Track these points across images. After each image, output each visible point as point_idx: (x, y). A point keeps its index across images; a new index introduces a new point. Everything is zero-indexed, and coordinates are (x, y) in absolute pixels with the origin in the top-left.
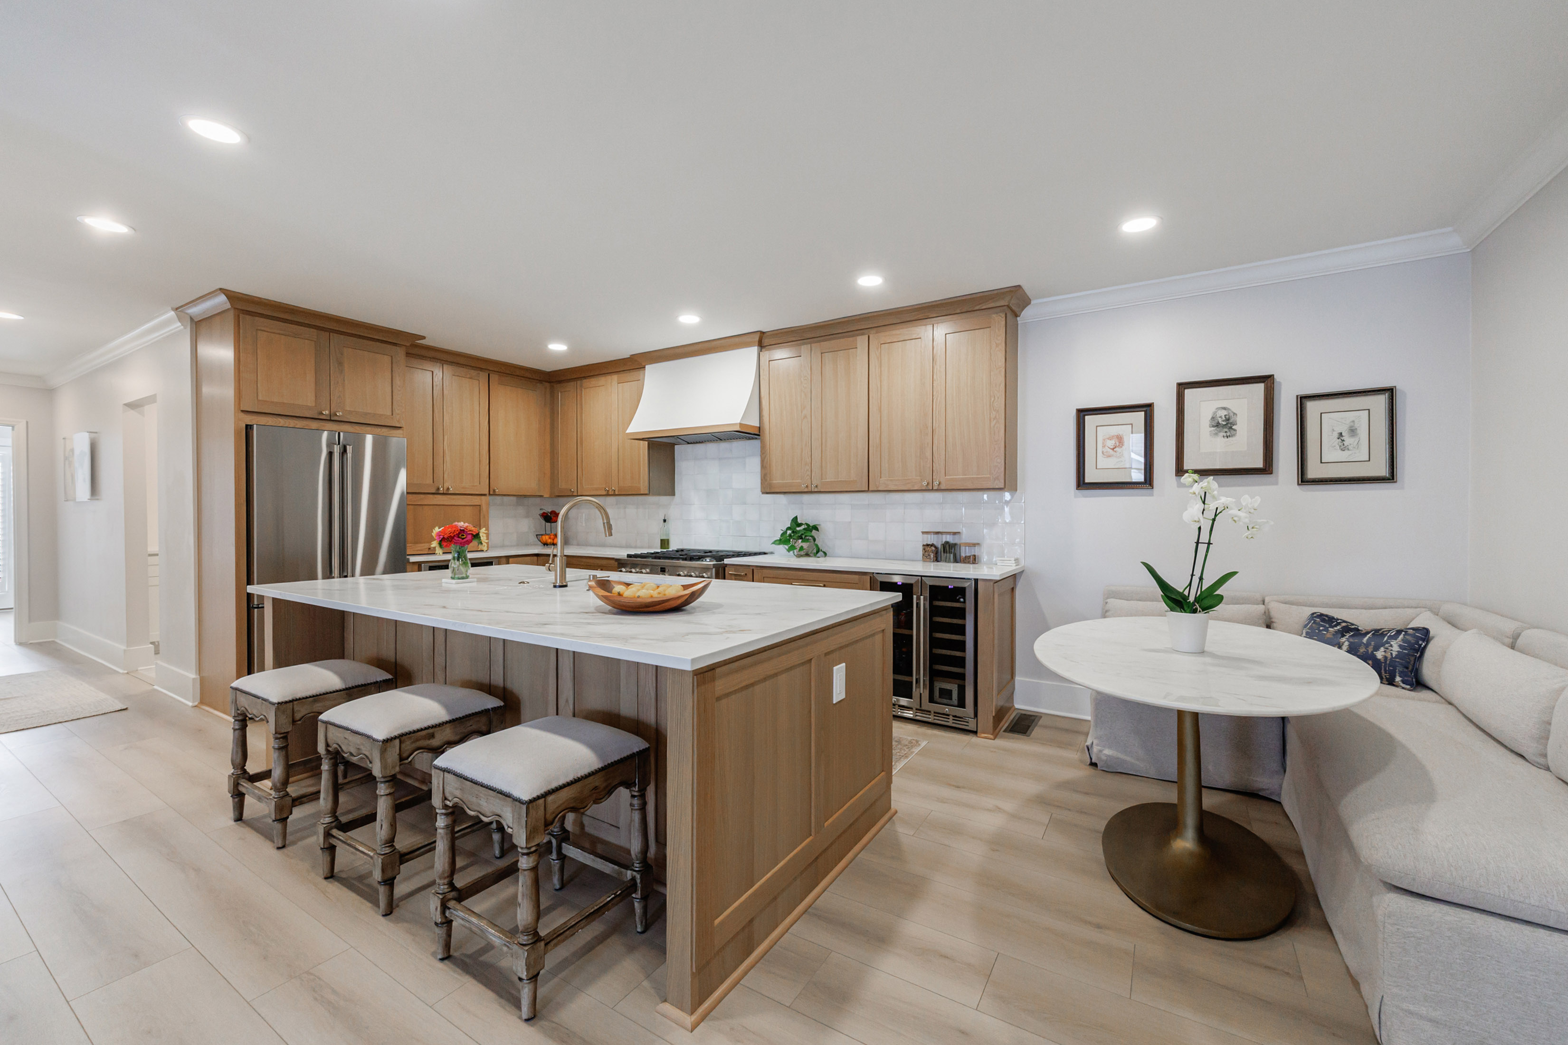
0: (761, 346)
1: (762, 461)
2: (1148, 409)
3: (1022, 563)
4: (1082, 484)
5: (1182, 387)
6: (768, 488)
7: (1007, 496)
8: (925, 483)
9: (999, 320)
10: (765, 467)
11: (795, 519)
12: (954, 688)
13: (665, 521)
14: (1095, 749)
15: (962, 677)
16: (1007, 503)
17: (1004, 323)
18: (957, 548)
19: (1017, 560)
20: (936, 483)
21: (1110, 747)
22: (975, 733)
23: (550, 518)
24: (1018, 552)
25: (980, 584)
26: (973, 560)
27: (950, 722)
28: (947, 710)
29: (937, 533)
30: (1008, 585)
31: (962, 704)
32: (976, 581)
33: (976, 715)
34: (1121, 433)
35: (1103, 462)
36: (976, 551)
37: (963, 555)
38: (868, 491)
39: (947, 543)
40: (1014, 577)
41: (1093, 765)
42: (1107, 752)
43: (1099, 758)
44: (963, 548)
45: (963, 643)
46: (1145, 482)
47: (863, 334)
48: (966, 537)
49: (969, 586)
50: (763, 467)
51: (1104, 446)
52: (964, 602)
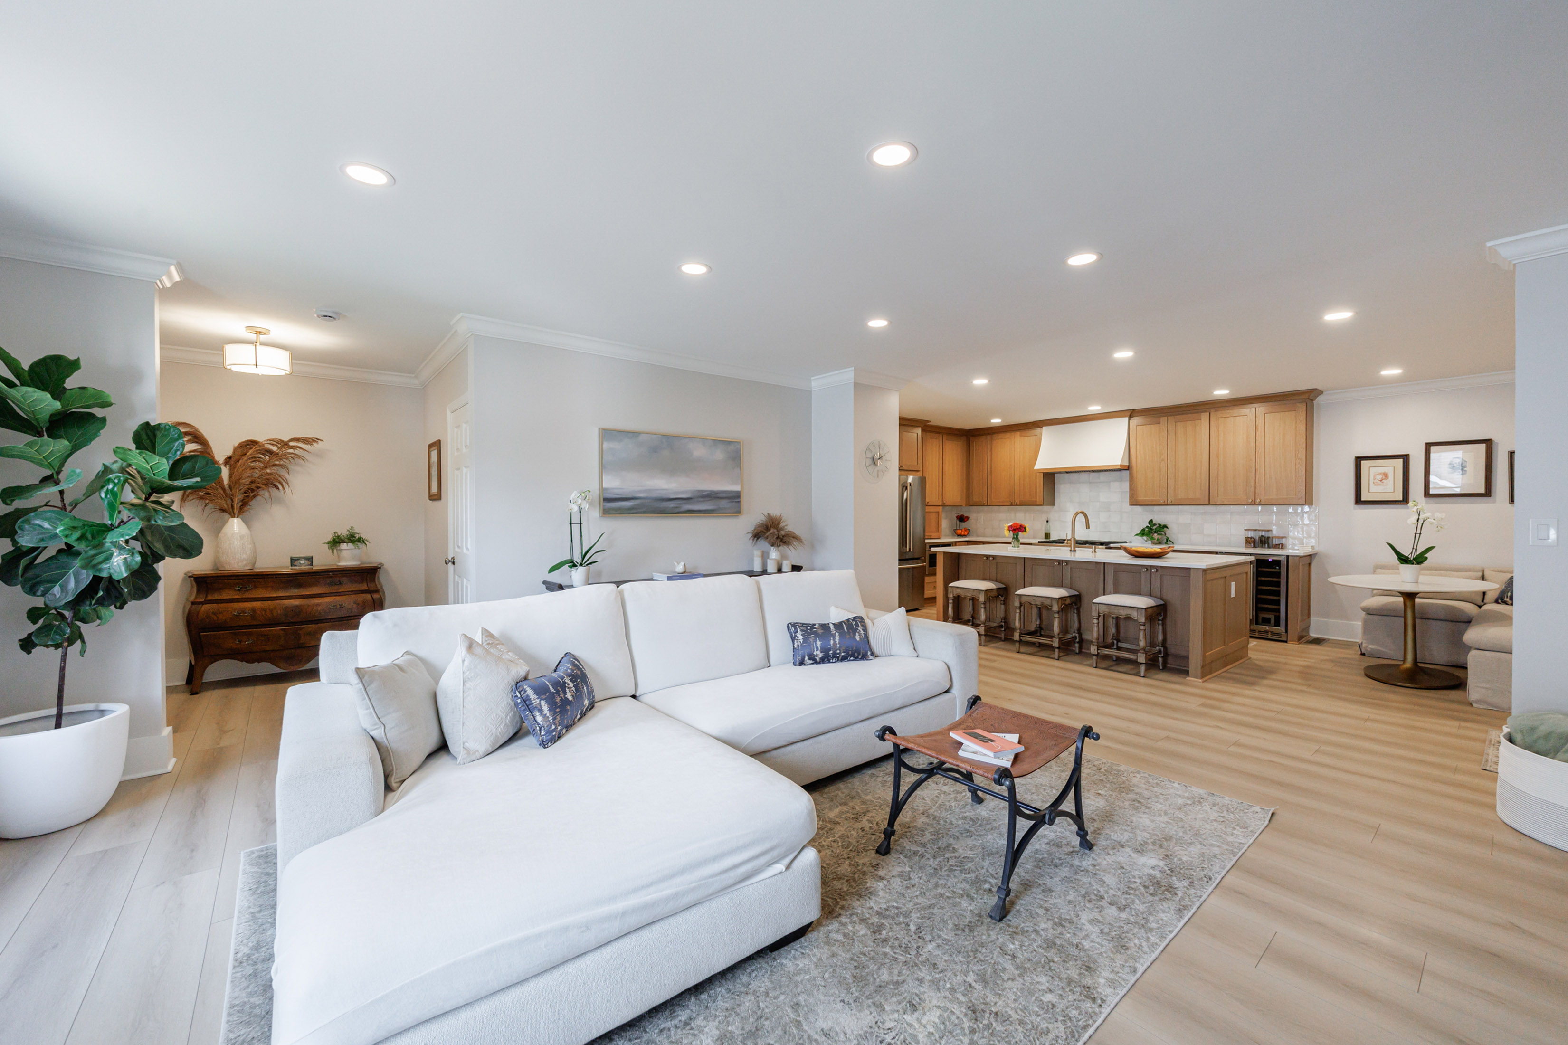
0: (1130, 417)
1: (1131, 486)
2: (1405, 458)
3: (1316, 549)
4: (1358, 501)
5: (1428, 446)
6: (1134, 502)
7: (1306, 508)
8: (1250, 501)
9: (1302, 408)
10: (1132, 489)
11: (1151, 521)
12: (1272, 617)
13: (1047, 521)
14: (1364, 645)
15: (1278, 611)
16: (1306, 513)
17: (1305, 408)
18: (1270, 540)
19: (1312, 547)
20: (1258, 501)
21: (1373, 644)
22: (1286, 642)
23: (962, 519)
24: (1313, 542)
25: (1290, 558)
26: (1282, 546)
27: (1269, 636)
28: (1267, 628)
29: (1256, 530)
30: (1307, 560)
31: (1277, 624)
32: (1288, 556)
33: (1286, 631)
34: (1386, 471)
35: (1373, 489)
36: (1284, 541)
37: (1274, 543)
38: (1209, 504)
39: (1262, 536)
40: (1311, 556)
41: (1363, 654)
42: (1371, 646)
43: (1367, 650)
44: (1274, 540)
45: (1279, 592)
46: (1403, 500)
47: (1205, 412)
48: (1276, 532)
49: (1283, 559)
50: (1131, 489)
51: (1374, 479)
52: (1280, 568)
